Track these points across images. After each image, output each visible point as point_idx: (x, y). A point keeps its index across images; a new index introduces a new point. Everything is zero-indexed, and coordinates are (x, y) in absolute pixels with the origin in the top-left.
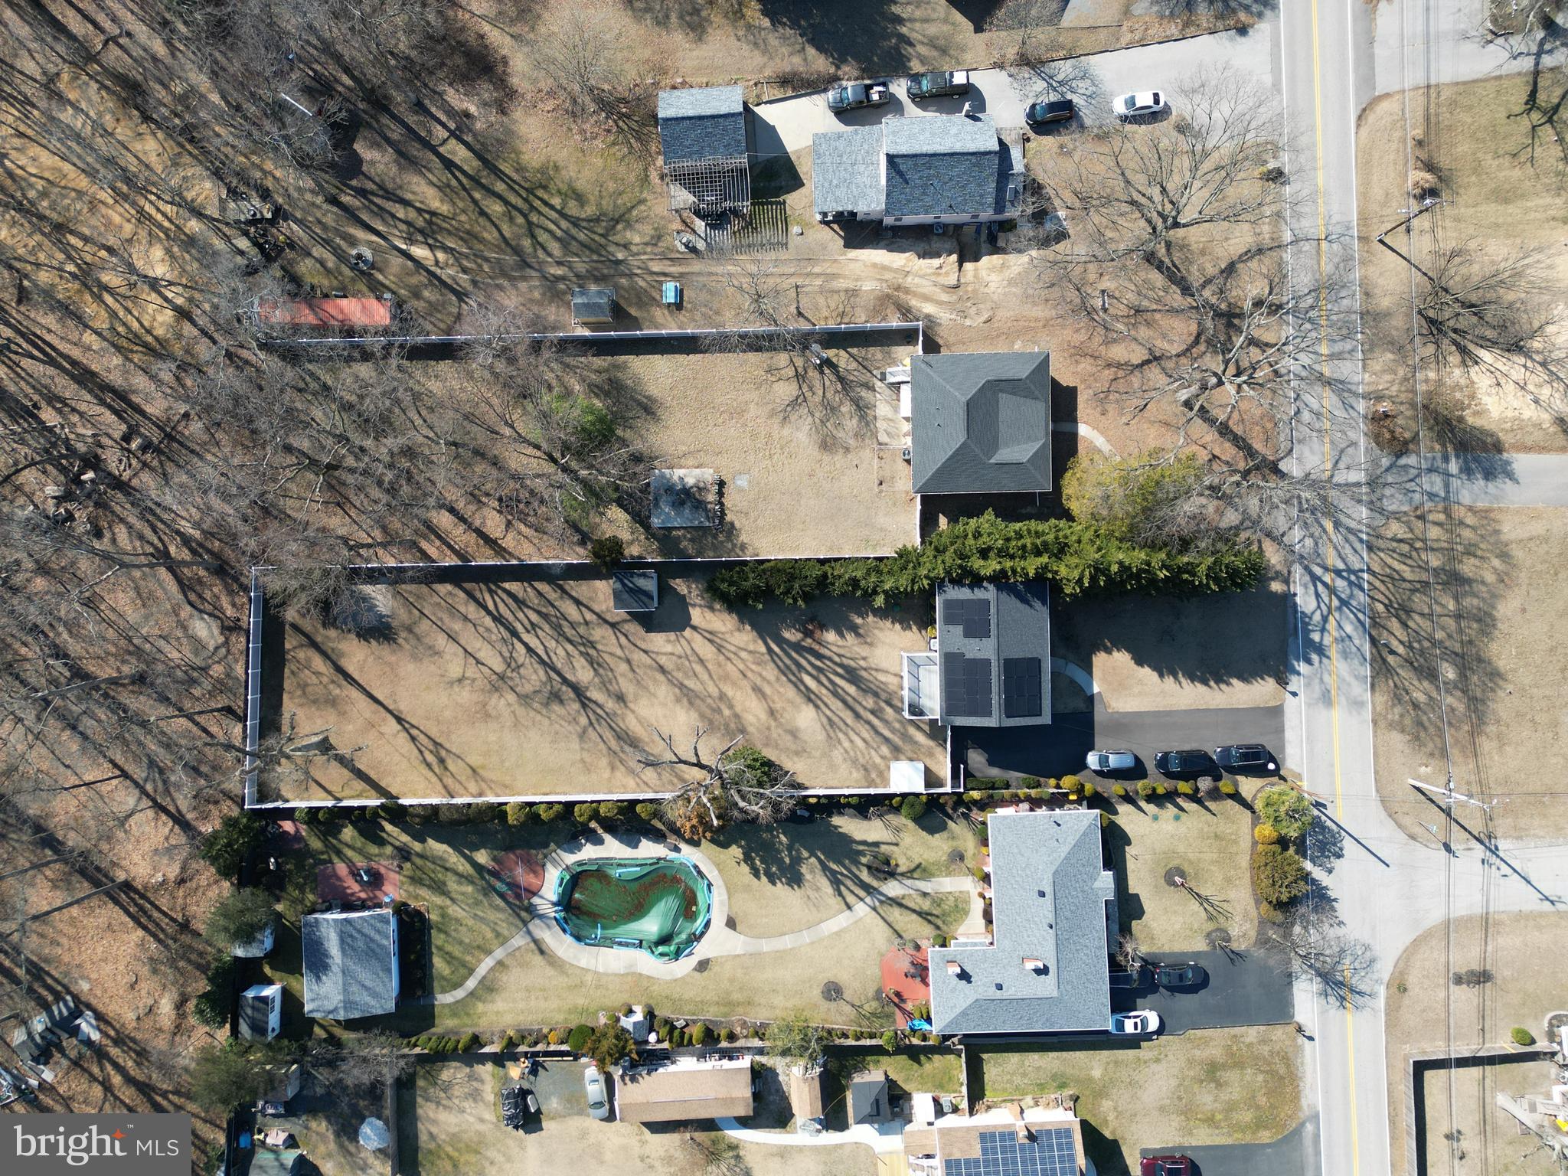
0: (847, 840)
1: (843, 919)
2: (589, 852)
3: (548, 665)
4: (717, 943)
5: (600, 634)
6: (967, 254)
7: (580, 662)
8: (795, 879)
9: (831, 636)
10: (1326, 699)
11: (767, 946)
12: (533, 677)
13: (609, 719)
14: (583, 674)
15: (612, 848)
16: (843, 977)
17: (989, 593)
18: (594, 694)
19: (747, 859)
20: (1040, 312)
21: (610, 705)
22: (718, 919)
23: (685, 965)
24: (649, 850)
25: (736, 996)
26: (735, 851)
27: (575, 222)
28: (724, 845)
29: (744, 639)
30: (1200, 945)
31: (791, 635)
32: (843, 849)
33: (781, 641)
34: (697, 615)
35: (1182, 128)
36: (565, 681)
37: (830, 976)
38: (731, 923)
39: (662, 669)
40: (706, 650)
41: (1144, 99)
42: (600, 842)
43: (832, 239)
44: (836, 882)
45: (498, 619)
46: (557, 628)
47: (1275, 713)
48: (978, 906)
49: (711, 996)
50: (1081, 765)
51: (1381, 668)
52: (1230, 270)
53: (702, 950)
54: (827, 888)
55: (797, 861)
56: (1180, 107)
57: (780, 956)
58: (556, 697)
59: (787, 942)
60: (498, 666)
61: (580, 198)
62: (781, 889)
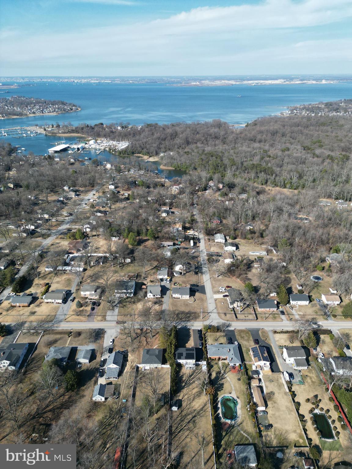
0: (215, 378)
1: (228, 378)
2: (221, 415)
3: (189, 422)
4: (234, 395)
5: (183, 413)
6: (127, 361)
7: (188, 417)
8: (223, 384)
9: (184, 379)
10: (193, 325)
11: (233, 388)
12: (191, 425)
13: (198, 412)
14: (190, 417)
15: (220, 411)
16: (237, 378)
17: (177, 352)
18: (194, 415)
19: (220, 391)
20: (137, 353)
21: (196, 412)
22: (230, 395)
23: (238, 400)
24: (219, 405)
25: (242, 393)
26: (219, 393)
27: (110, 417)
28: (218, 394)
29: (185, 391)
30: (225, 338)
31: (184, 384)
32: (217, 378)
33: (185, 386)
34: (180, 398)
35: (116, 337)
36: (191, 420)
37: (237, 380)
38: (230, 393)
39: (190, 403)
40: (186, 397)
41: (111, 341)
42: (219, 414)
43: (121, 378)
44: (223, 379)
45: (179, 432)
46: (182, 421)
47: (193, 330)
48: (223, 361)
49: (243, 396)
50: (201, 349)
51: (189, 321)
52: (136, 334)
53: (235, 398)
54: (224, 380)
55: (220, 384)
56: (113, 338)
57: (235, 386)
58: (194, 421)
59: (232, 386)
60: (188, 432)
61: (106, 416)
62: (224, 386)
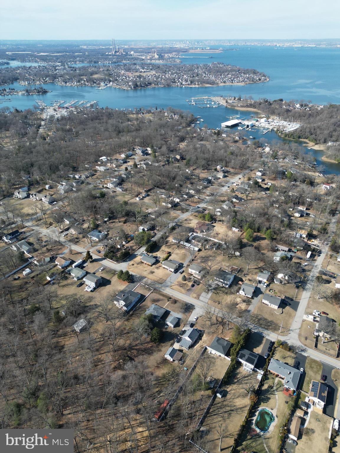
1: (277, 396)
2: (254, 422)
3: (225, 412)
4: (274, 413)
5: (225, 403)
6: (201, 339)
7: (227, 408)
8: (269, 398)
9: (238, 376)
10: (269, 335)
11: (277, 407)
12: (226, 415)
13: (237, 409)
14: (228, 409)
15: (255, 418)
16: (285, 400)
17: (240, 352)
18: (233, 408)
19: (264, 402)
20: (211, 337)
21: (235, 408)
22: (270, 410)
23: (276, 418)
24: (257, 414)
25: (283, 415)
26: (262, 403)
27: (171, 375)
28: (261, 404)
29: (234, 386)
30: (294, 360)
31: (236, 381)
32: (267, 391)
33: (236, 382)
34: (228, 390)
35: (201, 317)
36: (228, 411)
37: (284, 402)
38: (272, 409)
39: (234, 398)
40: (233, 392)
41: (196, 318)
42: (253, 420)
43: (191, 349)
44: (272, 394)
45: (215, 415)
46: (221, 408)
47: (267, 339)
48: (280, 379)
49: (282, 418)
50: (266, 359)
51: (267, 329)
52: (217, 320)
53: (274, 415)
54: (272, 395)
55: (267, 397)
56: (198, 316)
57: (279, 406)
58: (230, 414)
59: (277, 404)
60: (221, 419)
61: (169, 373)
62: (270, 401)
